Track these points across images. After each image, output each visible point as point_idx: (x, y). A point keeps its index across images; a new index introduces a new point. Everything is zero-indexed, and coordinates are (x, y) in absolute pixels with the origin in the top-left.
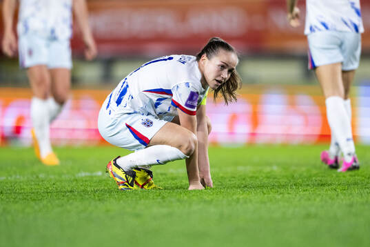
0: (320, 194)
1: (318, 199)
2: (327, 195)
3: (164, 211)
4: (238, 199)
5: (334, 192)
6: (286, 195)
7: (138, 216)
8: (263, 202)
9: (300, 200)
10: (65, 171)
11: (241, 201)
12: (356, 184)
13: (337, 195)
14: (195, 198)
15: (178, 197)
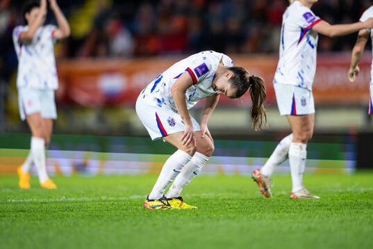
0: (317, 213)
1: (317, 217)
2: (324, 213)
3: (199, 225)
4: (255, 216)
5: (329, 212)
6: (293, 214)
7: (177, 229)
8: (274, 219)
9: (302, 218)
10: (121, 194)
11: (258, 217)
12: (346, 205)
13: (332, 214)
14: (222, 215)
15: (208, 215)
